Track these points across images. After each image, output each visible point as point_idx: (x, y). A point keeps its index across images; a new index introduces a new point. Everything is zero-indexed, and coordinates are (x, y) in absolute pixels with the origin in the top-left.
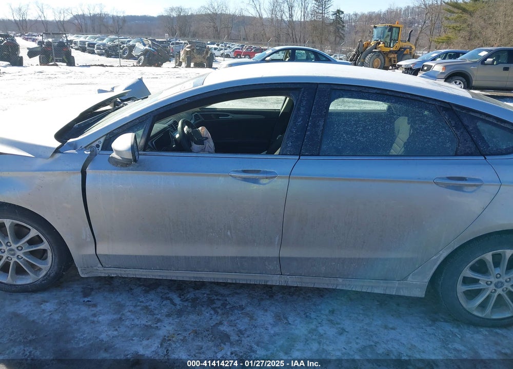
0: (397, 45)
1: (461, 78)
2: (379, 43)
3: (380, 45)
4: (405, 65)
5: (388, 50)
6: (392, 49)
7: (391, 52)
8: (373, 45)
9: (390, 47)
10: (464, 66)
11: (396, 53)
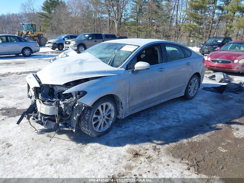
0: (36, 33)
1: (82, 46)
2: (28, 32)
3: (29, 33)
4: (53, 42)
5: (33, 35)
6: (35, 35)
7: (35, 36)
8: (25, 33)
9: (33, 34)
10: (82, 41)
11: (37, 37)
